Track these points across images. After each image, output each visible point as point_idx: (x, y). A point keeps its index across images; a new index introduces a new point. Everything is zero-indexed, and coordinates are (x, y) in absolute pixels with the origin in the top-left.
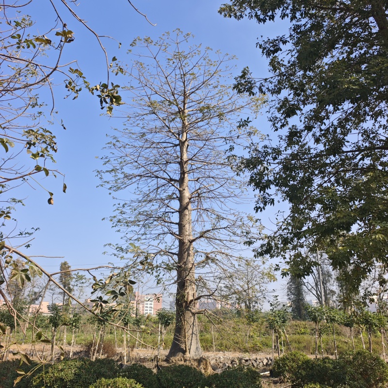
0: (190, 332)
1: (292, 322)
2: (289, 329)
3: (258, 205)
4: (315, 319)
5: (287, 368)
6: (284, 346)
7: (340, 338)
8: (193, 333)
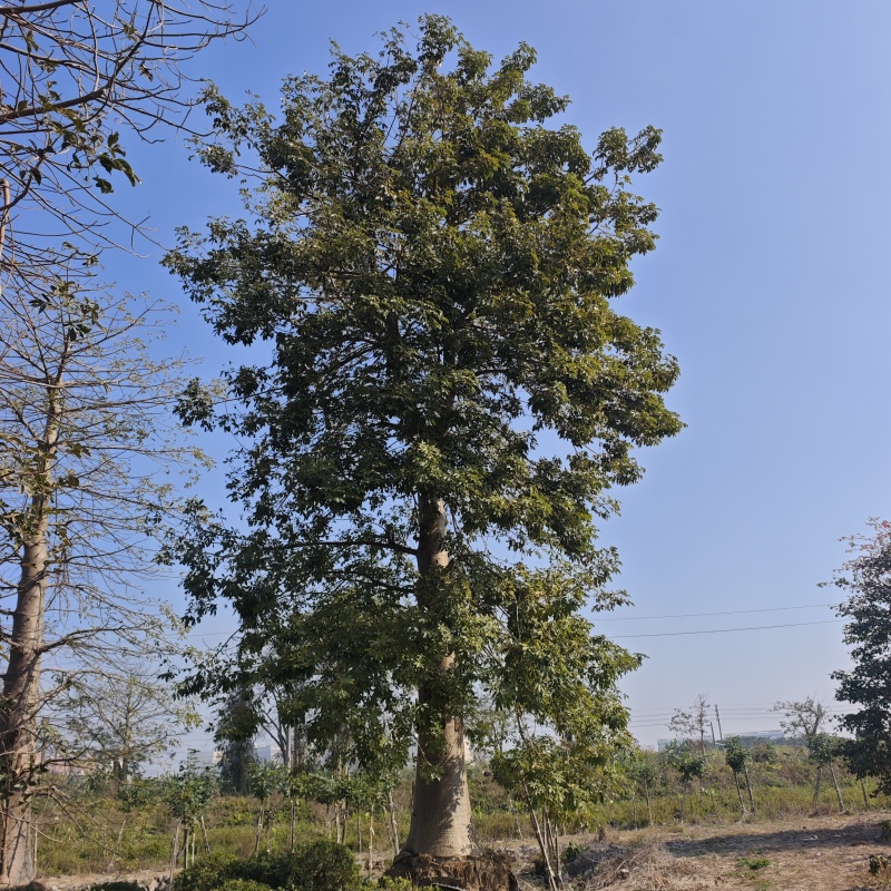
0: (15, 832)
1: (219, 799)
2: (210, 816)
3: (189, 615)
4: (261, 794)
5: (200, 882)
6: (195, 853)
7: (312, 827)
8: (20, 834)
